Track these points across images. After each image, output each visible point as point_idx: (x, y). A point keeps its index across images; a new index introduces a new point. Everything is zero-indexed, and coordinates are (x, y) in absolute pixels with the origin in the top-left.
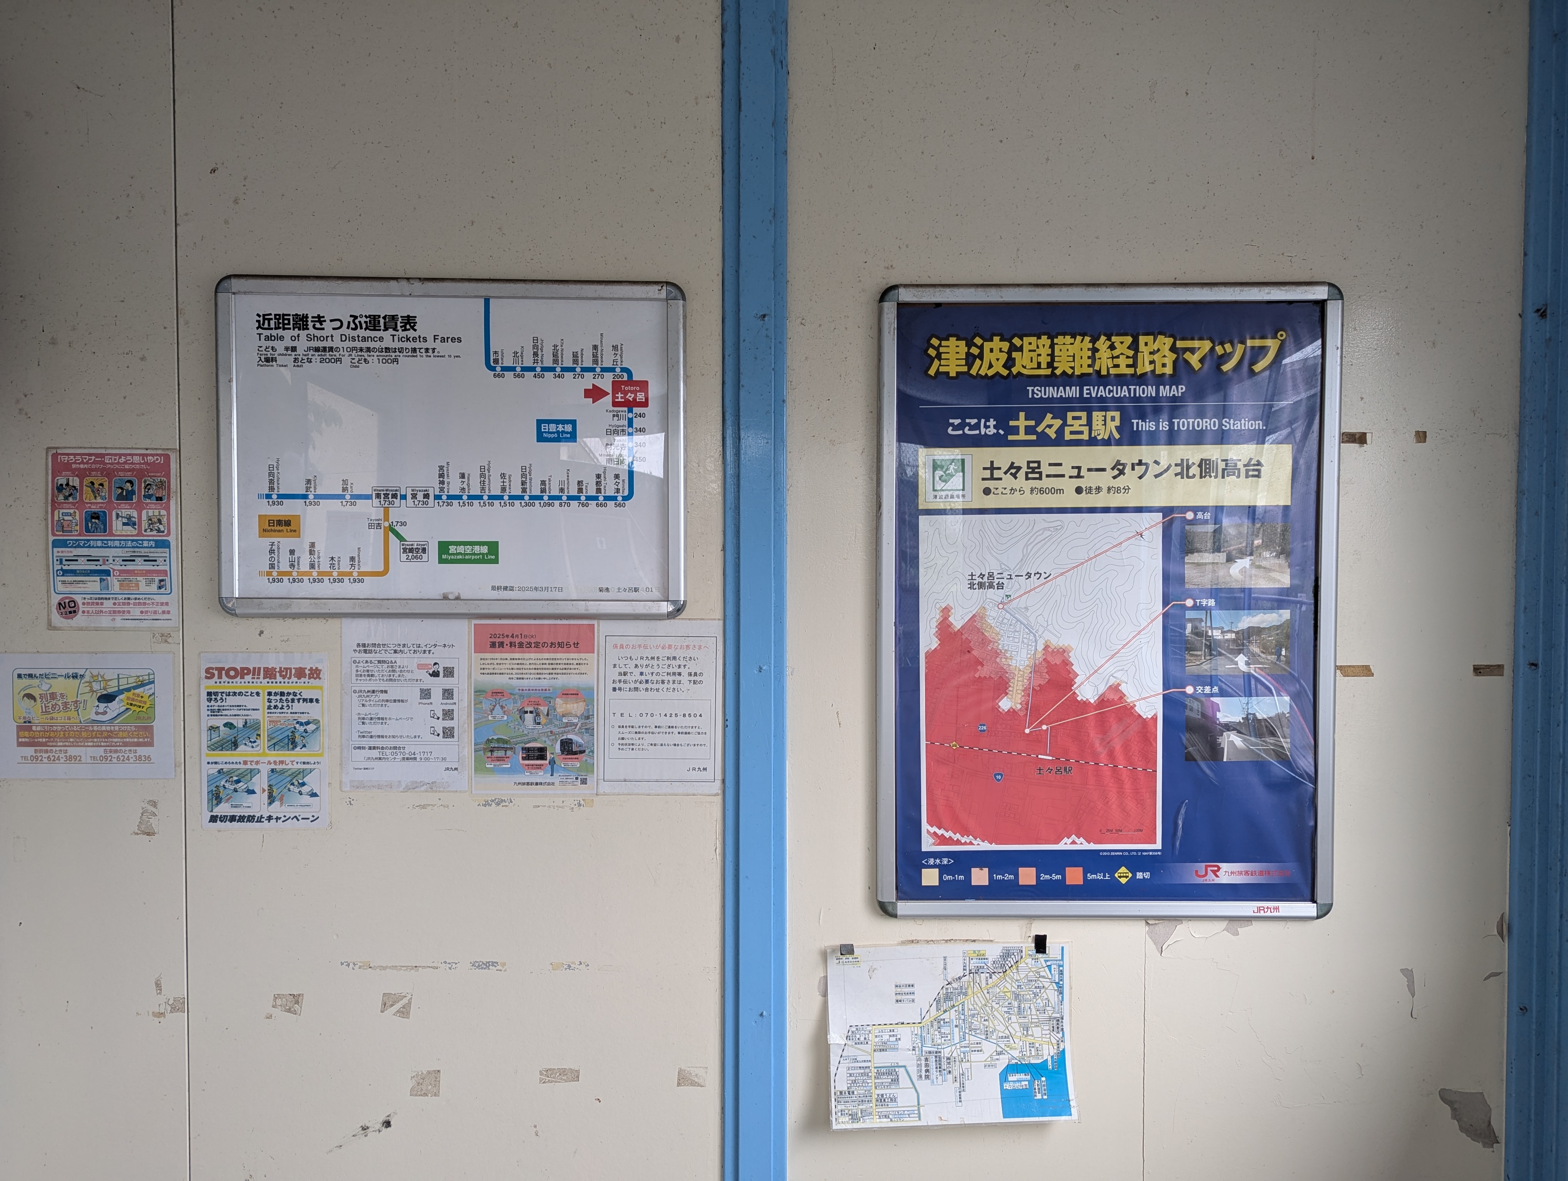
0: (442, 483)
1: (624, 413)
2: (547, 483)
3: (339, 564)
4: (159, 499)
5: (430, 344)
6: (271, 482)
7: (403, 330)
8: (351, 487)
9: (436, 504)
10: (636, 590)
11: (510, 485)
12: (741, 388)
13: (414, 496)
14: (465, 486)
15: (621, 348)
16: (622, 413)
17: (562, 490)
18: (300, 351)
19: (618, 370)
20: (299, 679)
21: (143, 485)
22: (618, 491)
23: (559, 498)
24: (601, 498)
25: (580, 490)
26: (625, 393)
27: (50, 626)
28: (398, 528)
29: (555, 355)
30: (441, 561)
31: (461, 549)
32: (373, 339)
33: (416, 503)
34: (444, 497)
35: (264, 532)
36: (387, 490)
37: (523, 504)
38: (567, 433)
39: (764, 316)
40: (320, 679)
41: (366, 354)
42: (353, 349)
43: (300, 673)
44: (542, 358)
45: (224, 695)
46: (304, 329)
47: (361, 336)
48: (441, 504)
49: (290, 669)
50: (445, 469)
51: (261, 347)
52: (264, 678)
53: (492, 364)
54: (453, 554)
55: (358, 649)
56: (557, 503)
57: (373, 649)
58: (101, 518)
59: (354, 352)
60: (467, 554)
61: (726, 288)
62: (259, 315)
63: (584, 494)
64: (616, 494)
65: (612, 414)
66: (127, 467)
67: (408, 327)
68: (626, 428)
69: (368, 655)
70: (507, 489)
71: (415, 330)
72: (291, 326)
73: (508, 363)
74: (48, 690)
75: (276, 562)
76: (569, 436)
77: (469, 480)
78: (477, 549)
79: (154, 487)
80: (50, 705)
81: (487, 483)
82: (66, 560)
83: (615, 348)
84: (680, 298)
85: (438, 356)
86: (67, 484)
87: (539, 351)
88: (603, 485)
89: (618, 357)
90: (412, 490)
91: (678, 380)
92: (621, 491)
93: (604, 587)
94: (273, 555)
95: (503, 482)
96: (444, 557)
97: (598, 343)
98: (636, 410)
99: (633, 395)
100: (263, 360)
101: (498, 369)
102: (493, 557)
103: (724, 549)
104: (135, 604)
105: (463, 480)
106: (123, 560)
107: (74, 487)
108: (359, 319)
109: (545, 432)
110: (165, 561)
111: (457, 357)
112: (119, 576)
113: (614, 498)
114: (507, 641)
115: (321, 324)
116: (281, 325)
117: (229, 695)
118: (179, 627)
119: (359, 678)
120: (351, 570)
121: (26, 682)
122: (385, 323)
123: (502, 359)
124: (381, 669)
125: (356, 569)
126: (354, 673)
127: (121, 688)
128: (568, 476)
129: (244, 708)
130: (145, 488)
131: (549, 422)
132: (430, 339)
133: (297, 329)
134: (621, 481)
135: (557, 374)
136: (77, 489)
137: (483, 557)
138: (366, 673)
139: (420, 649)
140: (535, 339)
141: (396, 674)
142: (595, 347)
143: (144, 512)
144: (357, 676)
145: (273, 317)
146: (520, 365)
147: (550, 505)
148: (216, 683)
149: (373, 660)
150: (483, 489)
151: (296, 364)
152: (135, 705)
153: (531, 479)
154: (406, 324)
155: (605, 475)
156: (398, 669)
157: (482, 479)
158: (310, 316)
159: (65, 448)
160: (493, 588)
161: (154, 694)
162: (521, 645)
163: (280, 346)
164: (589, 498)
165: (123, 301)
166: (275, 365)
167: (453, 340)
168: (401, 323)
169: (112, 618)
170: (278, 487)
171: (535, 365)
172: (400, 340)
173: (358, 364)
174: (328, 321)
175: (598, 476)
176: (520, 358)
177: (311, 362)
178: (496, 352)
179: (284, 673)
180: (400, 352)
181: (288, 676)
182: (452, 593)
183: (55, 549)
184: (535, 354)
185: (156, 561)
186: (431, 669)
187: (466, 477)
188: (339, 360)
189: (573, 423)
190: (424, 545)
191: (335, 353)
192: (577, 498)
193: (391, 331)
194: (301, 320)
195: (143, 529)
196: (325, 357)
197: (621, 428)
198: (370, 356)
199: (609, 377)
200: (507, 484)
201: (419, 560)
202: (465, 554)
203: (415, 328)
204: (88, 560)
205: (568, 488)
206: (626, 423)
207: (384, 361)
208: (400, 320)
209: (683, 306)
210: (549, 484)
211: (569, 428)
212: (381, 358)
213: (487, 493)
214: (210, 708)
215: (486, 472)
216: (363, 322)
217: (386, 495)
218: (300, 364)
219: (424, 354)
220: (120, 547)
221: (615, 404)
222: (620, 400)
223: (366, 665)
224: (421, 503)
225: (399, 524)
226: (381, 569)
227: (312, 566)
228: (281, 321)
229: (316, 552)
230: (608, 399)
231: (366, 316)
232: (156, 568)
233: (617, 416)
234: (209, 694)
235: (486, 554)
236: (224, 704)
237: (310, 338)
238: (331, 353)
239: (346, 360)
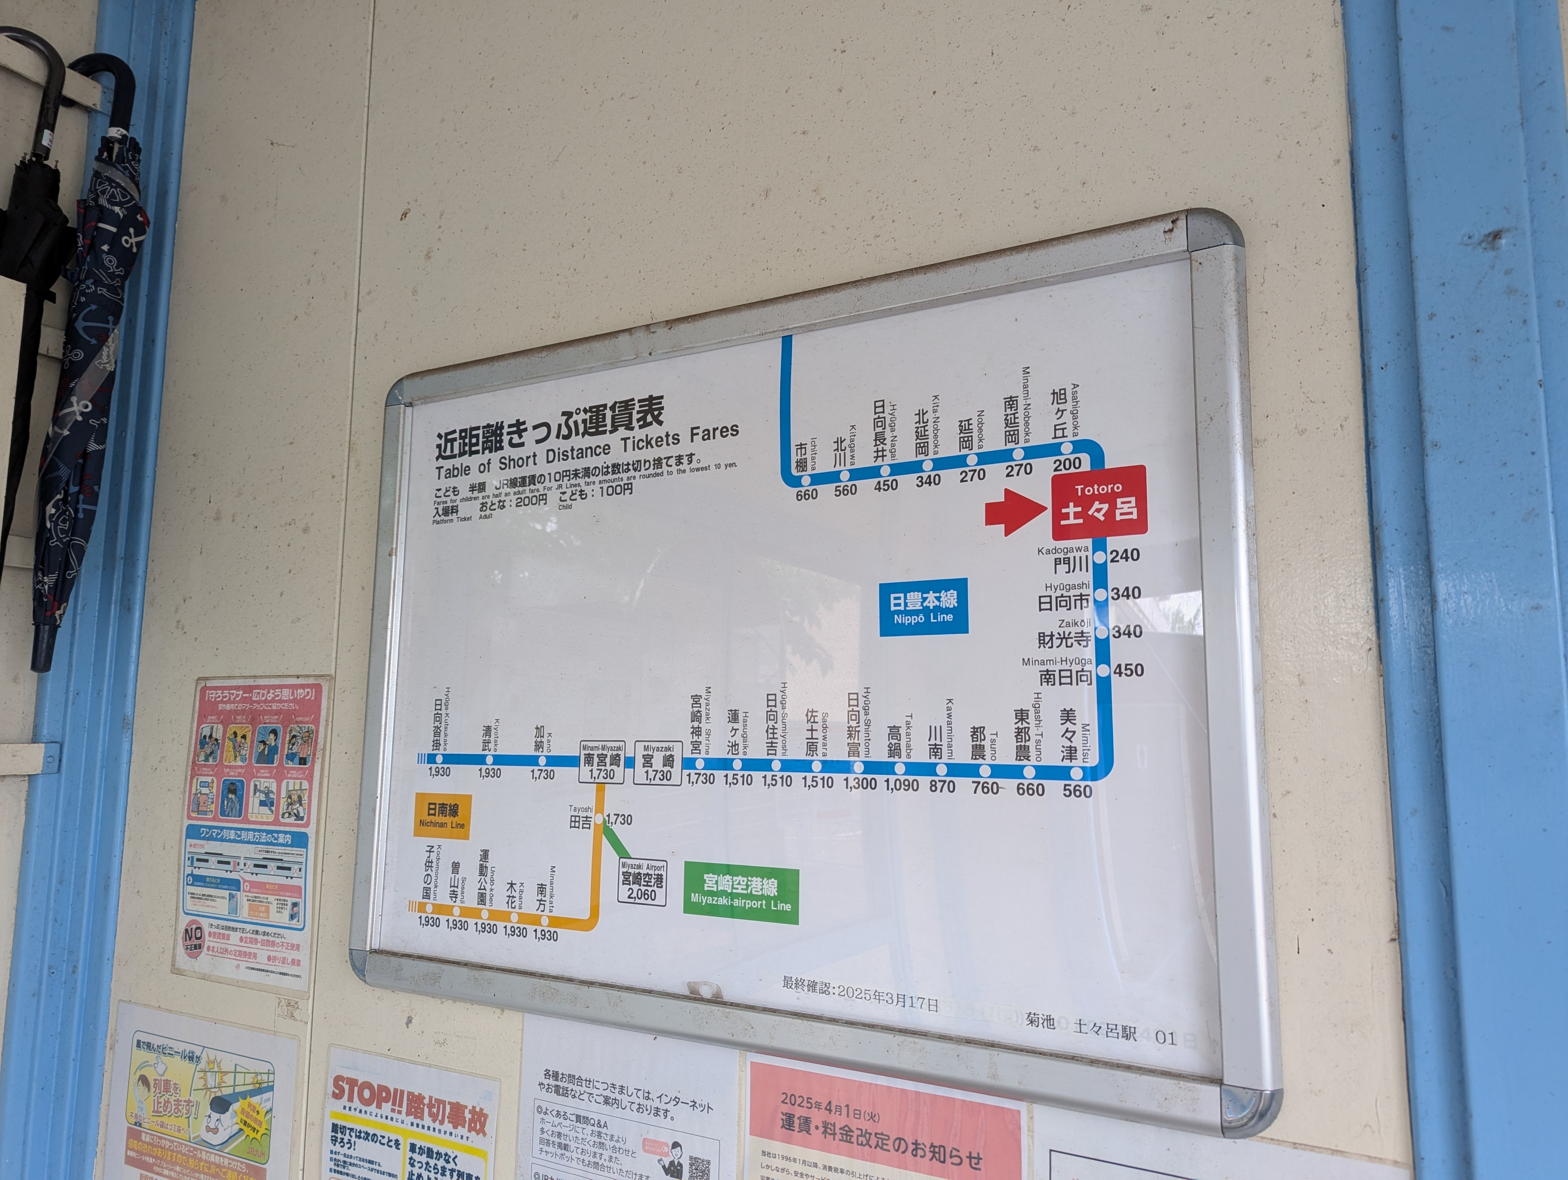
0: (697, 731)
1: (1083, 554)
2: (903, 731)
3: (521, 898)
4: (303, 761)
5: (683, 448)
6: (437, 732)
7: (641, 427)
8: (549, 741)
9: (685, 778)
10: (1128, 1033)
11: (825, 738)
12: (1429, 450)
13: (648, 760)
14: (738, 739)
15: (1074, 393)
16: (1078, 555)
17: (935, 750)
18: (490, 490)
19: (1067, 448)
20: (455, 1127)
21: (288, 739)
22: (1071, 753)
23: (929, 769)
24: (1029, 772)
25: (978, 751)
26: (1086, 502)
27: (176, 971)
28: (618, 829)
29: (920, 435)
30: (690, 908)
31: (725, 883)
32: (593, 451)
33: (651, 774)
34: (700, 764)
35: (422, 826)
36: (603, 748)
37: (852, 783)
38: (947, 611)
39: (1496, 235)
40: (485, 1134)
41: (581, 481)
42: (565, 474)
43: (457, 1115)
44: (893, 445)
45: (353, 1134)
46: (497, 449)
47: (576, 448)
48: (694, 778)
49: (444, 1102)
50: (703, 702)
51: (439, 490)
52: (408, 1114)
53: (794, 472)
54: (712, 894)
55: (546, 1082)
56: (924, 781)
57: (570, 1086)
58: (238, 792)
59: (566, 479)
60: (738, 896)
61: (1365, 187)
62: (440, 436)
63: (988, 760)
64: (1067, 763)
65: (1052, 557)
66: (274, 707)
67: (649, 418)
68: (1090, 591)
69: (561, 1099)
70: (820, 746)
71: (660, 423)
72: (480, 448)
73: (824, 465)
74: (163, 1075)
75: (432, 886)
76: (949, 618)
77: (745, 726)
78: (757, 885)
79: (300, 741)
80: (162, 1100)
81: (779, 732)
82: (198, 860)
83: (1059, 396)
84: (1228, 239)
85: (698, 470)
86: (211, 736)
87: (888, 429)
88: (1033, 738)
89: (1067, 417)
90: (646, 748)
91: (1227, 453)
92: (1079, 754)
93: (1042, 1011)
94: (429, 872)
95: (812, 730)
96: (695, 898)
97: (1018, 392)
98: (1115, 543)
99: (1105, 507)
100: (441, 512)
101: (806, 481)
102: (788, 907)
103: (1399, 936)
104: (263, 943)
105: (736, 726)
106: (256, 866)
107: (216, 740)
108: (575, 417)
109: (898, 612)
110: (300, 870)
111: (731, 465)
112: (249, 891)
113: (1061, 773)
114: (817, 1117)
115: (520, 437)
116: (467, 448)
117: (359, 1137)
118: (308, 992)
119: (545, 1148)
120: (539, 912)
121: (143, 1055)
122: (613, 417)
123: (813, 459)
124: (580, 1136)
125: (547, 912)
126: (538, 1134)
127: (238, 1089)
128: (949, 716)
129: (377, 1167)
130: (290, 741)
131: (906, 587)
132: (685, 436)
133: (487, 451)
134: (1078, 728)
135: (925, 476)
136: (218, 744)
137: (768, 905)
138: (557, 1140)
139: (649, 1103)
140: (879, 405)
141: (606, 1154)
142: (1011, 402)
143: (284, 783)
144: (542, 1141)
145: (457, 435)
146: (849, 467)
147: (909, 786)
148: (345, 1108)
149: (569, 1111)
150: (772, 746)
151: (483, 514)
152: (249, 1126)
153: (868, 724)
154: (646, 413)
155: (1037, 712)
156: (608, 1143)
157: (771, 723)
158: (506, 425)
159: (215, 678)
160: (787, 982)
161: (271, 1110)
162: (847, 1134)
163: (463, 483)
164: (999, 771)
165: (292, 443)
166: (455, 520)
167: (724, 431)
168: (638, 412)
169: (236, 963)
170: (445, 741)
171: (879, 462)
172: (636, 446)
173: (569, 502)
174: (530, 429)
175: (1022, 715)
176: (848, 450)
177: (504, 507)
178: (801, 446)
179: (435, 1110)
180: (635, 470)
181: (440, 1118)
182: (706, 983)
183: (188, 840)
184: (879, 438)
185: (289, 869)
186: (667, 1155)
187: (741, 718)
188: (543, 498)
189: (960, 586)
190: (659, 868)
191: (538, 486)
192: (970, 771)
193: (622, 432)
194: (494, 434)
195: (281, 813)
196: (523, 496)
197: (1077, 592)
198: (588, 484)
199: (1045, 468)
200: (818, 734)
201: (649, 901)
202: (732, 896)
203: (661, 418)
204: (219, 862)
205: (950, 746)
206: (1088, 577)
207: (610, 490)
208: (637, 408)
209: (1236, 259)
210: (908, 734)
211: (950, 599)
212: (605, 486)
213: (779, 756)
214: (334, 1156)
215: (779, 708)
216: (580, 422)
217: (602, 757)
218: (488, 512)
219: (674, 468)
220: (253, 843)
221: (1060, 533)
222: (1072, 521)
223: (557, 1120)
224: (659, 775)
225: (620, 819)
226: (586, 915)
227: (482, 899)
228: (467, 441)
229: (489, 871)
230: (1043, 523)
231: (585, 411)
232: (289, 882)
233: (1067, 561)
234: (335, 1127)
235: (774, 897)
236: (350, 1152)
237: (504, 464)
238: (532, 487)
239: (553, 496)
